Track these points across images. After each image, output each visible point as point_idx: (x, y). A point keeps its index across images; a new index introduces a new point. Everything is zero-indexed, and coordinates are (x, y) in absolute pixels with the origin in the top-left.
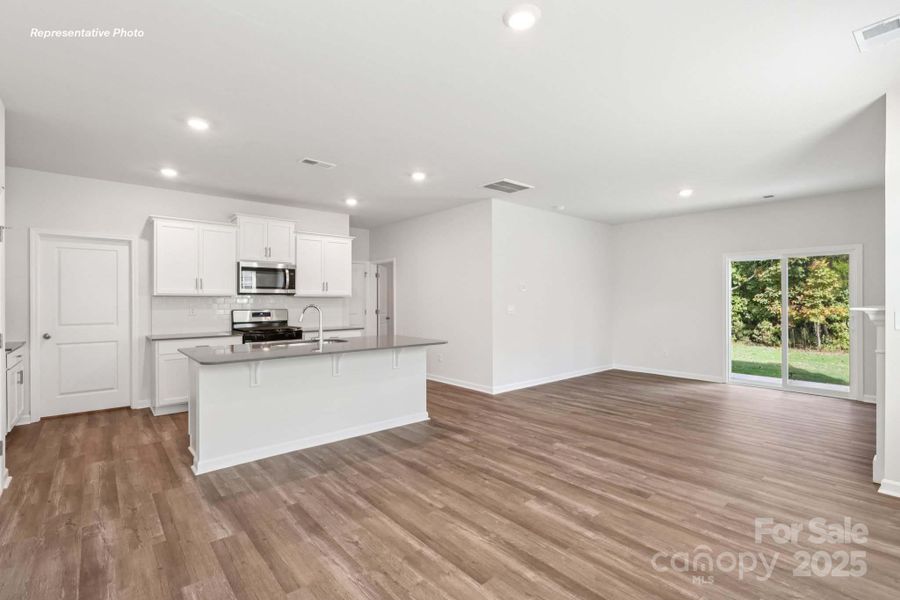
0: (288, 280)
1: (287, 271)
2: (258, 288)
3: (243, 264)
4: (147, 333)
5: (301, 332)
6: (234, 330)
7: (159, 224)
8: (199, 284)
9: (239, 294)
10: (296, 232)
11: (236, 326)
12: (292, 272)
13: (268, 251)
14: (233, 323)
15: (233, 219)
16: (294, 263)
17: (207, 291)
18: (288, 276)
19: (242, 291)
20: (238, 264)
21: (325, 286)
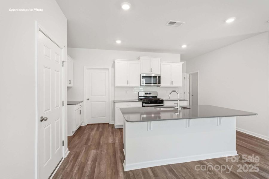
0: (158, 80)
1: (158, 77)
2: (146, 83)
3: (142, 75)
4: (113, 99)
5: (163, 101)
6: (139, 99)
7: (116, 62)
8: (128, 82)
9: (141, 86)
10: (161, 62)
11: (140, 98)
12: (159, 77)
13: (151, 70)
14: (139, 97)
15: (139, 59)
16: (160, 74)
17: (131, 85)
18: (158, 79)
19: (142, 85)
20: (141, 75)
21: (172, 83)
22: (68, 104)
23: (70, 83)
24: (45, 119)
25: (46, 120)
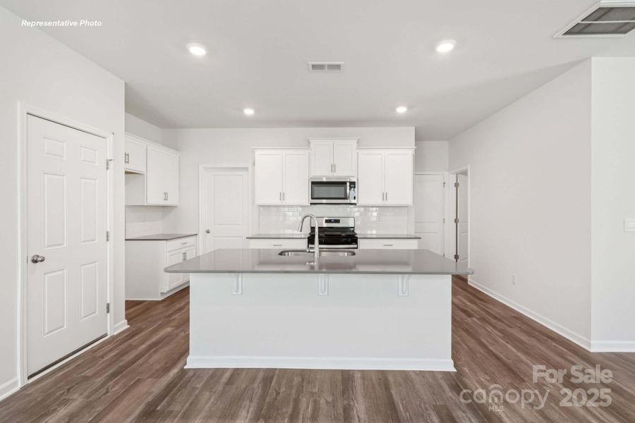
0: (348, 191)
1: (348, 184)
5: (358, 238)
7: (258, 153)
8: (282, 196)
9: (311, 204)
10: (359, 149)
12: (352, 183)
13: (333, 168)
14: (311, 228)
17: (287, 202)
18: (348, 188)
19: (312, 201)
21: (385, 196)
22: (126, 240)
23: (166, 199)
24: (40, 259)
25: (42, 261)
